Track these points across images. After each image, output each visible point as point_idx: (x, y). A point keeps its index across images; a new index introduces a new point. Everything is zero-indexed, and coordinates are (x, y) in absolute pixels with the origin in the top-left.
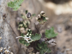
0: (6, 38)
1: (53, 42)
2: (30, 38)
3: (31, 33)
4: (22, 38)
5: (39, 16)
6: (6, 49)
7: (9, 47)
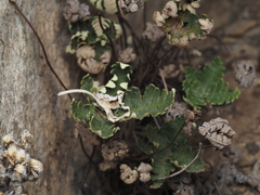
0: (12, 89)
1: (218, 132)
2: (120, 102)
3: (126, 80)
4: (87, 95)
5: (170, 9)
6: (11, 142)
7: (25, 134)
